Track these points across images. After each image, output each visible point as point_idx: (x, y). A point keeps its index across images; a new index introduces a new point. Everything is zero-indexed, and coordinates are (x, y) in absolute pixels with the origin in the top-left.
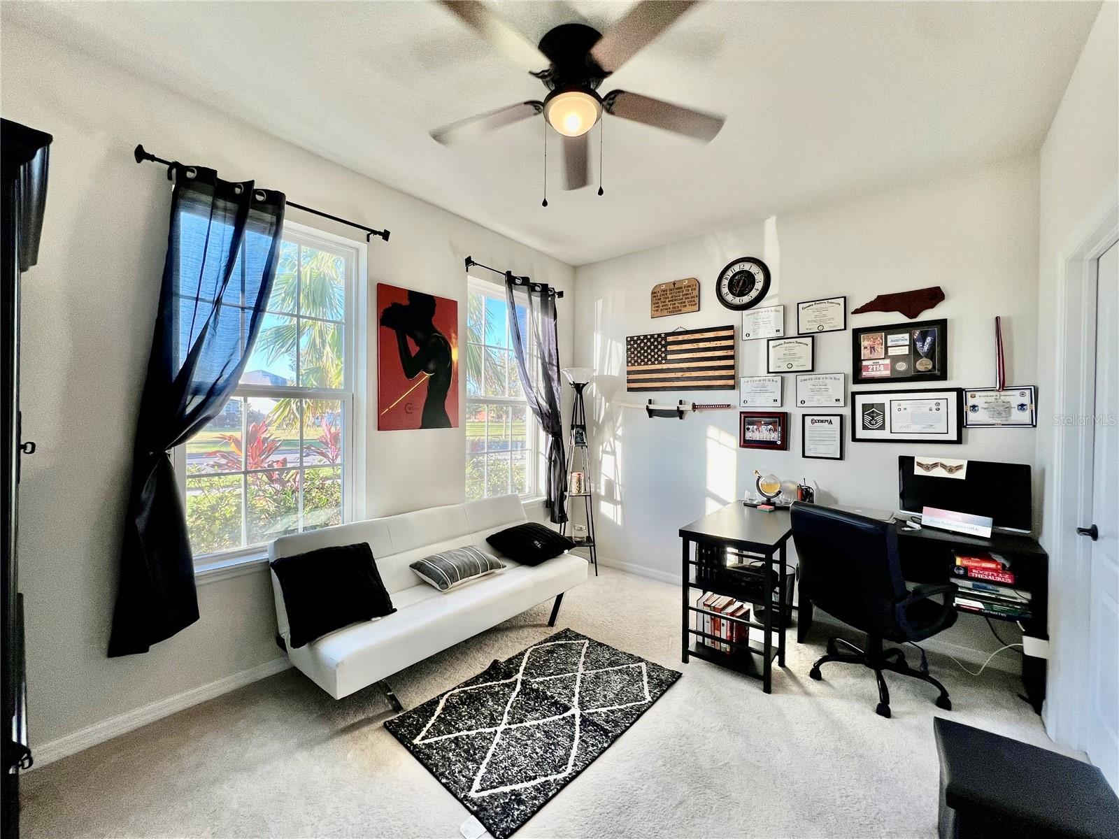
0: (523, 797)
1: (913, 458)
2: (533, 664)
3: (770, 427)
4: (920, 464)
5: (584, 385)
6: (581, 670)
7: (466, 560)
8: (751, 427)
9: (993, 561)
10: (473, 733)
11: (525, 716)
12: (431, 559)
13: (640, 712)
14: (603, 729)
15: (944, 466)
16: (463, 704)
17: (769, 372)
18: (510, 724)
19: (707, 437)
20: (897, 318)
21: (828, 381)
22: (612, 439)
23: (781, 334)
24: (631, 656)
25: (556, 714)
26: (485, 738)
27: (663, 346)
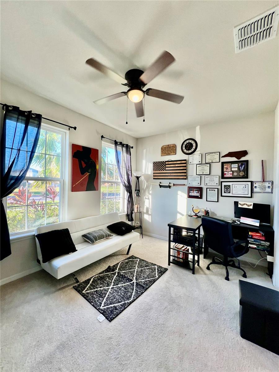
0: (117, 308)
1: (238, 202)
2: (121, 267)
3: (197, 191)
4: (240, 204)
5: (139, 177)
6: (137, 268)
7: (100, 234)
8: (191, 191)
9: (260, 233)
10: (102, 289)
11: (118, 283)
12: (89, 234)
13: (154, 281)
14: (143, 286)
15: (246, 205)
16: (99, 280)
17: (197, 175)
18: (113, 286)
19: (178, 194)
20: (234, 159)
21: (214, 178)
22: (148, 194)
23: (200, 163)
24: (152, 264)
25: (128, 282)
26: (106, 290)
27: (164, 165)
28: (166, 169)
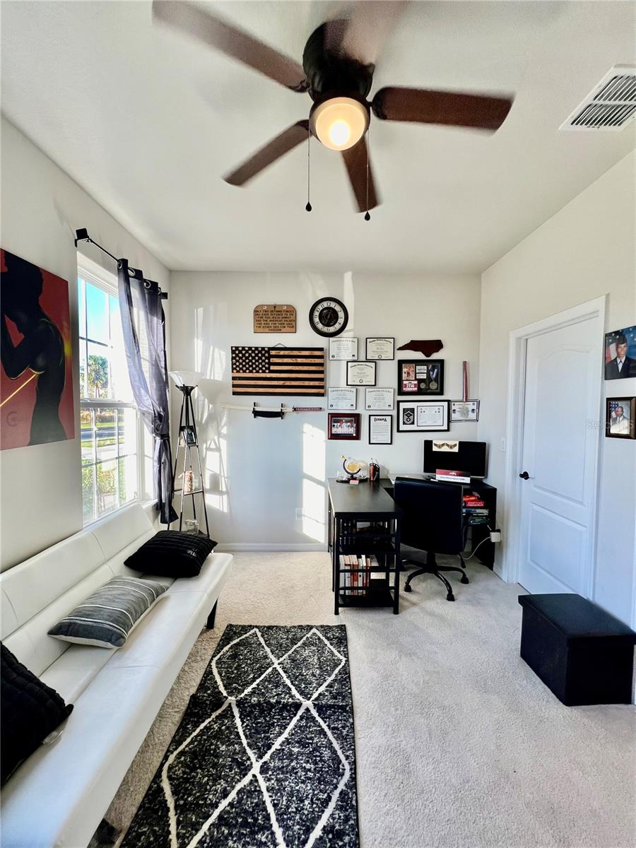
0: (337, 827)
1: (432, 441)
2: (228, 678)
3: (348, 424)
4: (436, 445)
5: (193, 388)
6: (276, 661)
7: (128, 598)
8: (335, 424)
9: (474, 496)
11: (268, 738)
14: (340, 707)
15: (448, 445)
17: (347, 385)
18: (260, 757)
19: (304, 432)
20: (419, 355)
21: (384, 393)
22: (216, 438)
23: (355, 358)
24: (301, 627)
25: (291, 718)
26: (250, 792)
27: (266, 358)
28: (272, 368)
